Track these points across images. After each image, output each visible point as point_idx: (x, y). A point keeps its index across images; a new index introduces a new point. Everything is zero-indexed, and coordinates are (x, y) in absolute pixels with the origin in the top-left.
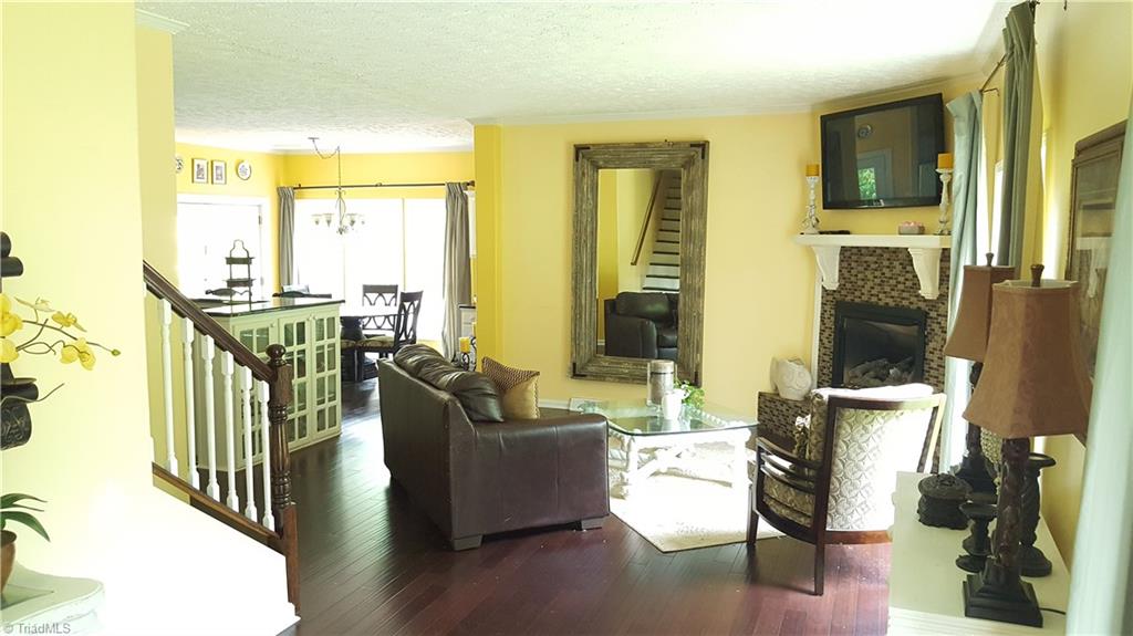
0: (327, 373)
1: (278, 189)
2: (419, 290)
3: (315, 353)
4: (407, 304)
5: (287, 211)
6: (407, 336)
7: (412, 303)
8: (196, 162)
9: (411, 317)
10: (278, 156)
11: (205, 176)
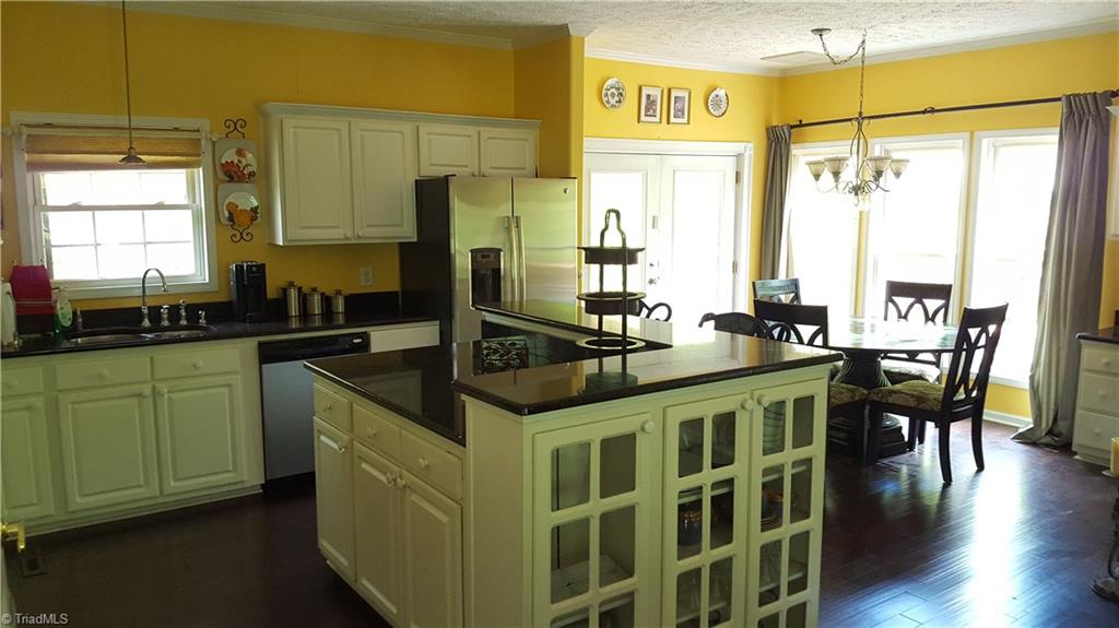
0: (787, 529)
1: (767, 129)
2: (1002, 304)
3: (758, 481)
4: (973, 332)
5: (778, 162)
6: (968, 392)
7: (984, 330)
8: (645, 92)
9: (979, 355)
10: (772, 78)
11: (658, 116)
